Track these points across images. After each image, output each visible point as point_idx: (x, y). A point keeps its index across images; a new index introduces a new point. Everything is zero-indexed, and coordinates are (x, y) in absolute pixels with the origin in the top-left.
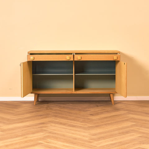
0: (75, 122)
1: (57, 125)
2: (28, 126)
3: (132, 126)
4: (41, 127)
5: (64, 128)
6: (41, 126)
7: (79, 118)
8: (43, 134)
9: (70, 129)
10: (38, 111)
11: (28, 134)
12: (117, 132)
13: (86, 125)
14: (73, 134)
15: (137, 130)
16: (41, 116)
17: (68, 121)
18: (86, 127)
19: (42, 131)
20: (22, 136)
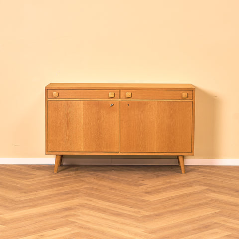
0: (122, 207)
1: (92, 212)
2: (45, 214)
3: (214, 215)
4: (66, 216)
5: (103, 218)
6: (66, 213)
7: (127, 198)
8: (68, 229)
9: (114, 221)
10: (61, 185)
11: (45, 229)
12: (189, 227)
13: (139, 212)
14: (118, 229)
15: (223, 223)
16: (66, 194)
17: (111, 204)
18: (139, 216)
19: (67, 224)
20: (35, 232)
